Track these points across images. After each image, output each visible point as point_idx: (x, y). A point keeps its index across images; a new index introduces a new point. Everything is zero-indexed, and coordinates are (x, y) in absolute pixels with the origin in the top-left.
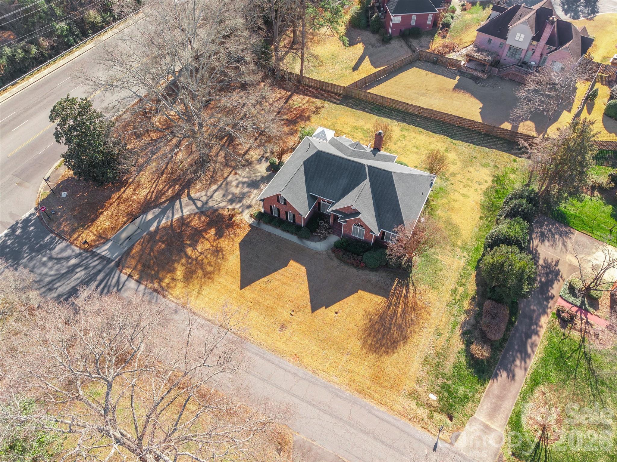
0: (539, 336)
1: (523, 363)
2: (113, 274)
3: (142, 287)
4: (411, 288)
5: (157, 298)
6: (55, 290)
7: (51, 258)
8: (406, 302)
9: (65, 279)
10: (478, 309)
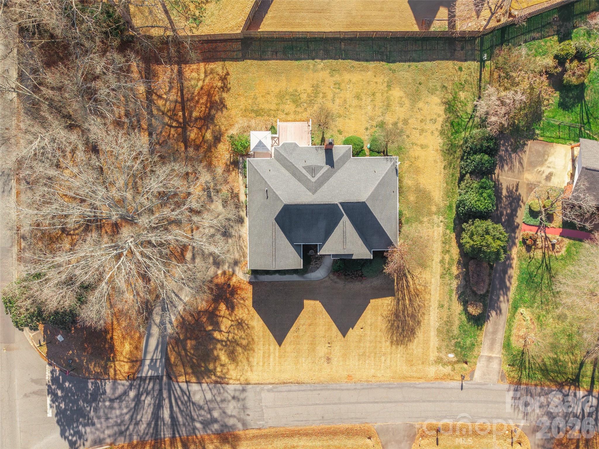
0: (513, 268)
1: (505, 297)
2: (173, 387)
3: (204, 386)
4: (409, 276)
5: (223, 387)
6: (141, 422)
7: (112, 401)
8: (409, 292)
9: (140, 410)
10: (464, 270)
